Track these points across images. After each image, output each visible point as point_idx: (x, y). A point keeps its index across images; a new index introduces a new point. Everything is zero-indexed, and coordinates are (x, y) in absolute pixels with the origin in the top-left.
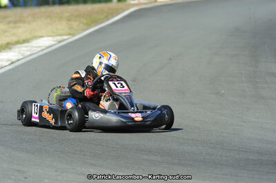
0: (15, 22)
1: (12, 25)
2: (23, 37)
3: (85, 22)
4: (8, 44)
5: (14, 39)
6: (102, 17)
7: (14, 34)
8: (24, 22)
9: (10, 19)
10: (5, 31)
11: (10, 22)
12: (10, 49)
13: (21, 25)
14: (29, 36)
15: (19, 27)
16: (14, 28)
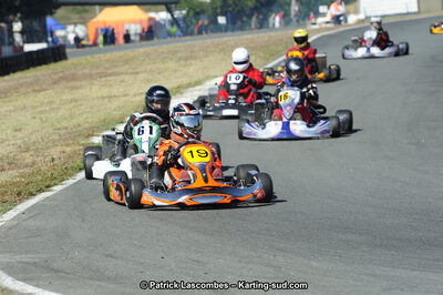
0: (186, 59)
1: (182, 63)
2: (195, 79)
3: (262, 55)
4: (179, 87)
5: (185, 80)
6: (280, 48)
7: (185, 74)
8: (195, 59)
9: (179, 55)
10: (175, 71)
11: (180, 59)
12: (182, 93)
13: (193, 62)
14: (201, 77)
15: (191, 65)
16: (185, 66)
